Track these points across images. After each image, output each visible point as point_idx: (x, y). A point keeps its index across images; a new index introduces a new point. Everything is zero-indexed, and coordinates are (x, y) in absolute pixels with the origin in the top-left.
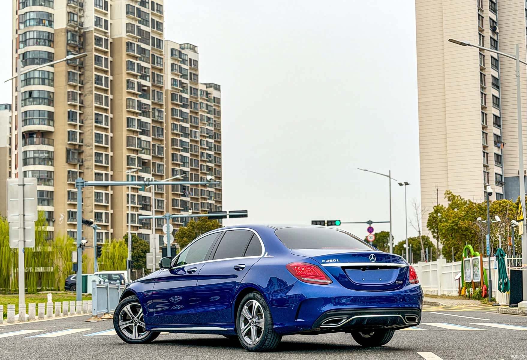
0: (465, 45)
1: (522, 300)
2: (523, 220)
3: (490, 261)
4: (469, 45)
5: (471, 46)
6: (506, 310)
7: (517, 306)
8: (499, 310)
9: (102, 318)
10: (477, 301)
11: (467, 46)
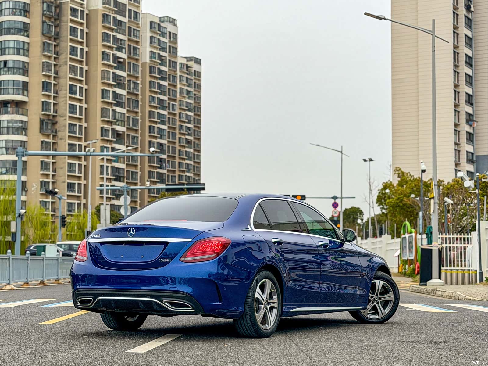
0: (381, 19)
1: (431, 278)
2: (433, 198)
3: (422, 239)
4: (384, 19)
5: (387, 20)
6: (415, 288)
7: (426, 285)
8: (411, 288)
9: (4, 289)
10: (410, 278)
11: (383, 20)
